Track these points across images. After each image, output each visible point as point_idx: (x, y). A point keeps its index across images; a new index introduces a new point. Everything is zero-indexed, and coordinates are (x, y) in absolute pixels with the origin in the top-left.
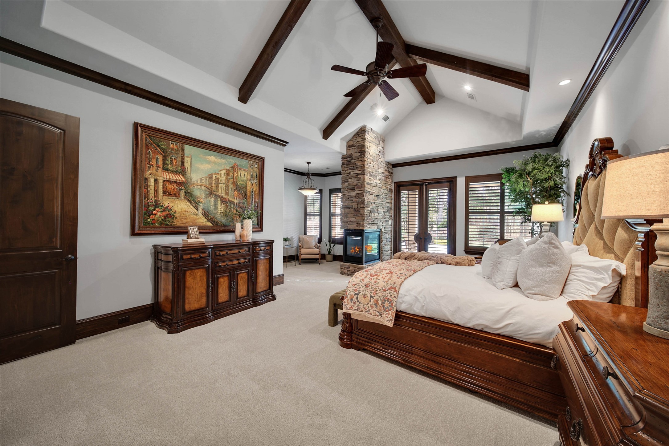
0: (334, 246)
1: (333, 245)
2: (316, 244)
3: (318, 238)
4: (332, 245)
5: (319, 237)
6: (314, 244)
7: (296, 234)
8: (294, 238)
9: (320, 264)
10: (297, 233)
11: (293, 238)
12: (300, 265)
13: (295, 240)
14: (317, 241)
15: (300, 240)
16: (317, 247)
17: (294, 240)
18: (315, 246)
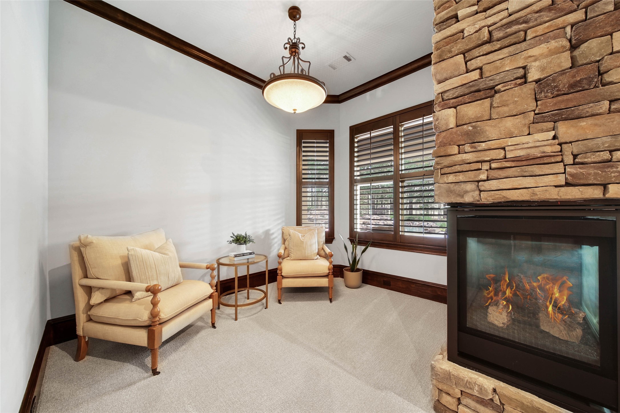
0: (364, 251)
1: (363, 247)
2: (321, 247)
3: (326, 232)
4: (360, 248)
5: (327, 230)
6: (315, 248)
7: (278, 224)
8: (273, 234)
9: (331, 301)
10: (280, 221)
11: (271, 232)
12: (280, 303)
13: (276, 237)
14: (324, 239)
15: (285, 238)
16: (322, 253)
17: (274, 236)
18: (318, 254)
